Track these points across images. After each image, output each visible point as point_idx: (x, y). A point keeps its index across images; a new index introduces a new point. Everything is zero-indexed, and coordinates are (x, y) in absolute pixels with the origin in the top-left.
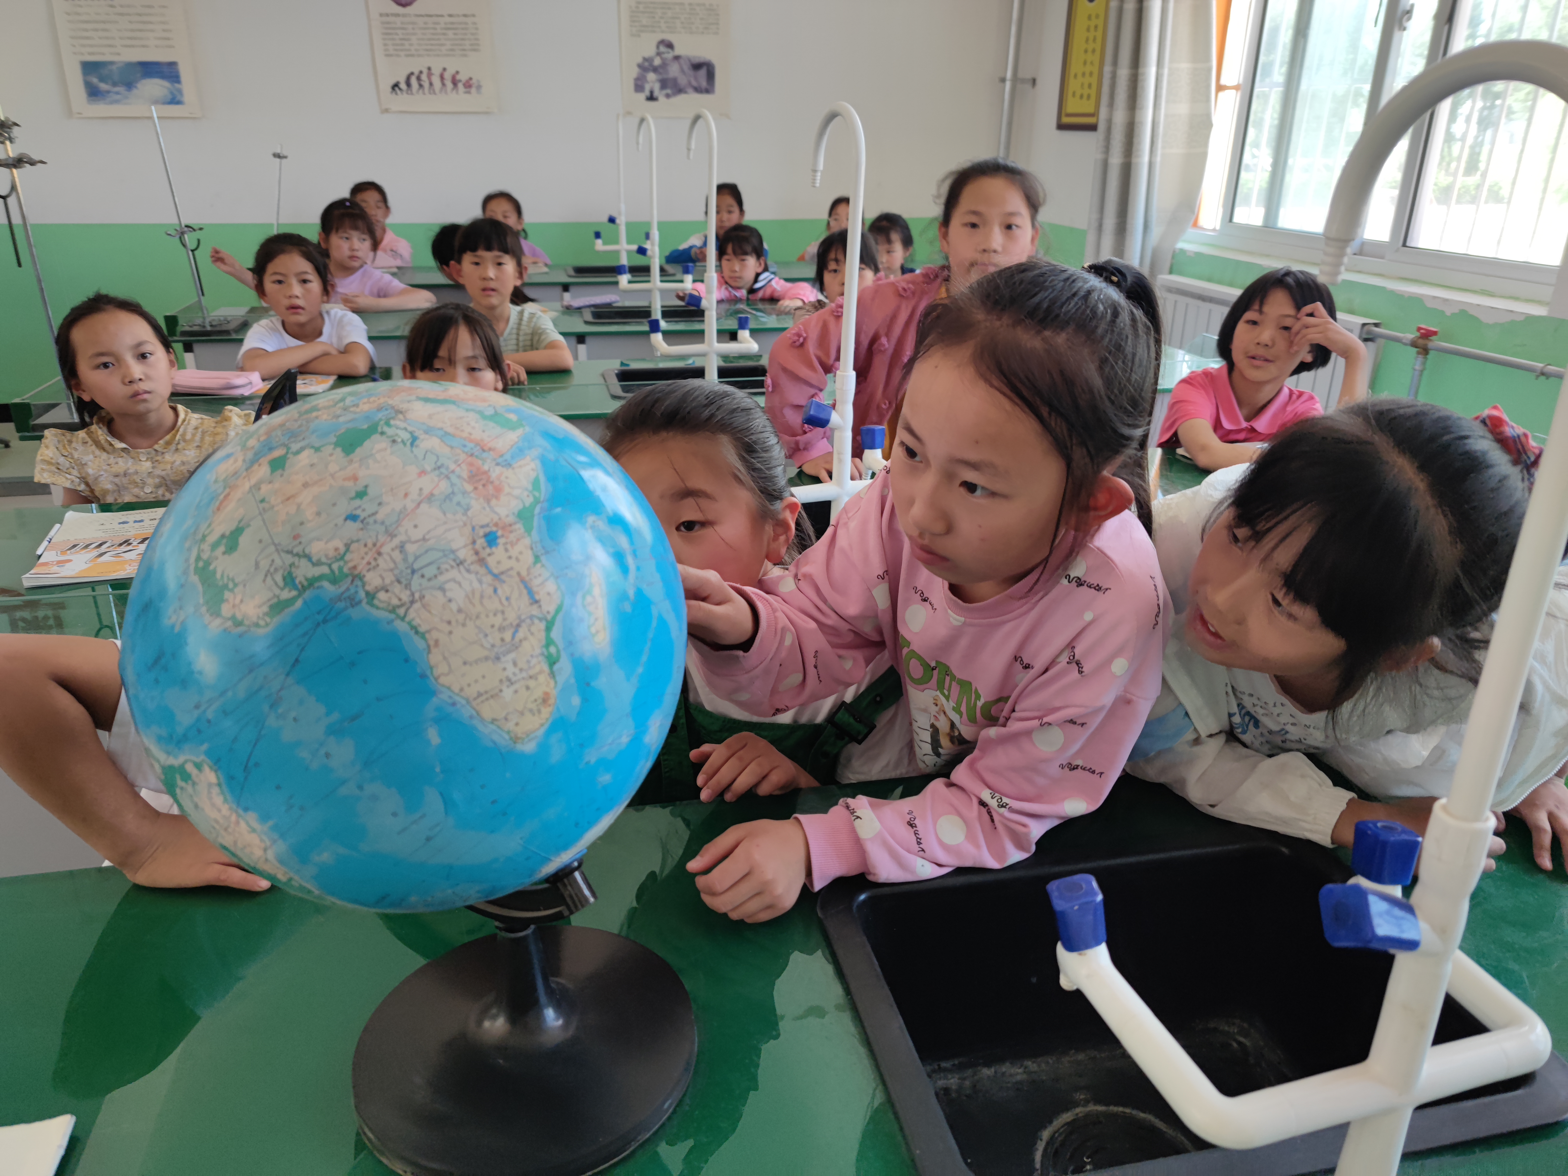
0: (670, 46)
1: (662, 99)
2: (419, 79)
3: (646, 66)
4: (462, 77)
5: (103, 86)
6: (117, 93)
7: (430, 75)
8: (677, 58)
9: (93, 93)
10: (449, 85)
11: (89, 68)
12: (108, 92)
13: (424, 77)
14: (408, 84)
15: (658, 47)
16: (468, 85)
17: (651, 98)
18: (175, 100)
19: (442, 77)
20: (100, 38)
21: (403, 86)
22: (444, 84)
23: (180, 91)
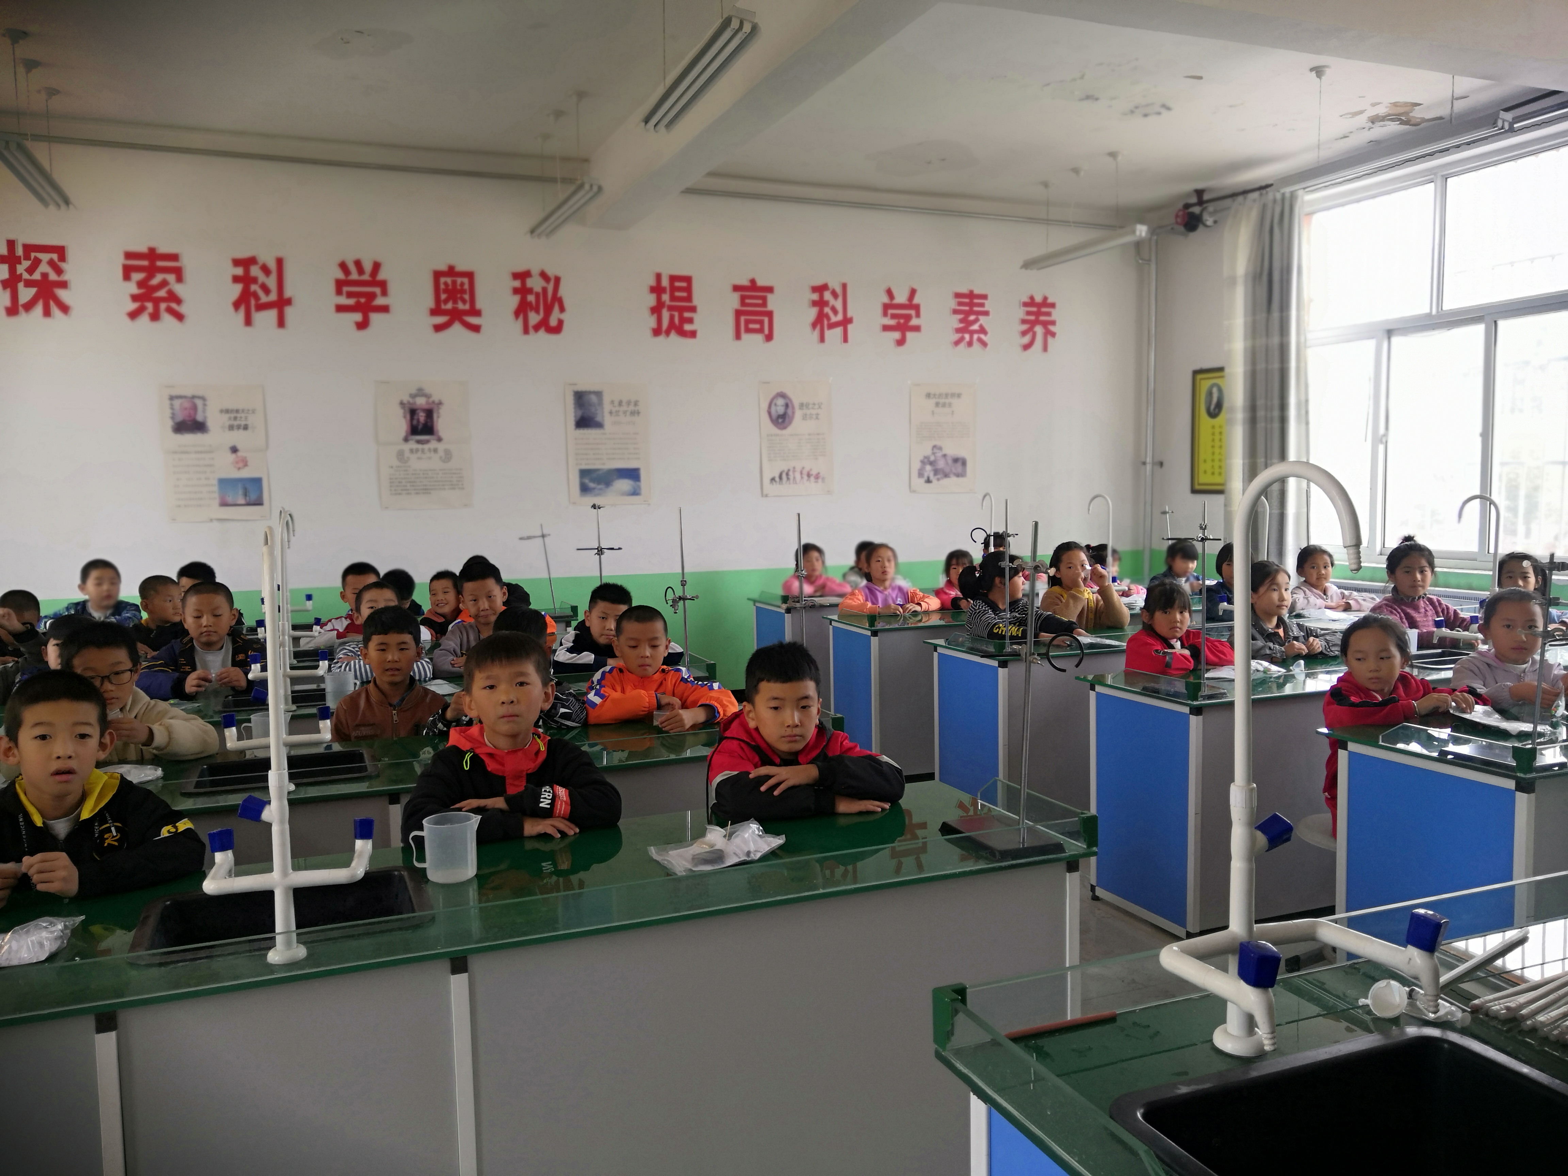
0: (940, 448)
1: (935, 481)
2: (787, 474)
3: (926, 461)
4: (814, 472)
5: (592, 485)
6: (601, 489)
7: (794, 471)
8: (945, 456)
9: (584, 489)
10: (805, 477)
11: (584, 473)
12: (594, 489)
13: (791, 473)
14: (780, 477)
15: (933, 450)
16: (817, 477)
17: (928, 481)
18: (635, 493)
19: (801, 473)
20: (594, 454)
21: (777, 479)
22: (802, 478)
23: (639, 487)
